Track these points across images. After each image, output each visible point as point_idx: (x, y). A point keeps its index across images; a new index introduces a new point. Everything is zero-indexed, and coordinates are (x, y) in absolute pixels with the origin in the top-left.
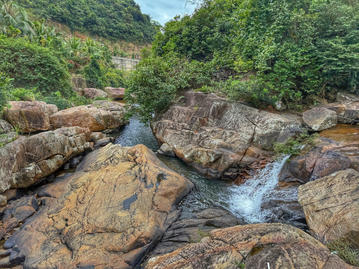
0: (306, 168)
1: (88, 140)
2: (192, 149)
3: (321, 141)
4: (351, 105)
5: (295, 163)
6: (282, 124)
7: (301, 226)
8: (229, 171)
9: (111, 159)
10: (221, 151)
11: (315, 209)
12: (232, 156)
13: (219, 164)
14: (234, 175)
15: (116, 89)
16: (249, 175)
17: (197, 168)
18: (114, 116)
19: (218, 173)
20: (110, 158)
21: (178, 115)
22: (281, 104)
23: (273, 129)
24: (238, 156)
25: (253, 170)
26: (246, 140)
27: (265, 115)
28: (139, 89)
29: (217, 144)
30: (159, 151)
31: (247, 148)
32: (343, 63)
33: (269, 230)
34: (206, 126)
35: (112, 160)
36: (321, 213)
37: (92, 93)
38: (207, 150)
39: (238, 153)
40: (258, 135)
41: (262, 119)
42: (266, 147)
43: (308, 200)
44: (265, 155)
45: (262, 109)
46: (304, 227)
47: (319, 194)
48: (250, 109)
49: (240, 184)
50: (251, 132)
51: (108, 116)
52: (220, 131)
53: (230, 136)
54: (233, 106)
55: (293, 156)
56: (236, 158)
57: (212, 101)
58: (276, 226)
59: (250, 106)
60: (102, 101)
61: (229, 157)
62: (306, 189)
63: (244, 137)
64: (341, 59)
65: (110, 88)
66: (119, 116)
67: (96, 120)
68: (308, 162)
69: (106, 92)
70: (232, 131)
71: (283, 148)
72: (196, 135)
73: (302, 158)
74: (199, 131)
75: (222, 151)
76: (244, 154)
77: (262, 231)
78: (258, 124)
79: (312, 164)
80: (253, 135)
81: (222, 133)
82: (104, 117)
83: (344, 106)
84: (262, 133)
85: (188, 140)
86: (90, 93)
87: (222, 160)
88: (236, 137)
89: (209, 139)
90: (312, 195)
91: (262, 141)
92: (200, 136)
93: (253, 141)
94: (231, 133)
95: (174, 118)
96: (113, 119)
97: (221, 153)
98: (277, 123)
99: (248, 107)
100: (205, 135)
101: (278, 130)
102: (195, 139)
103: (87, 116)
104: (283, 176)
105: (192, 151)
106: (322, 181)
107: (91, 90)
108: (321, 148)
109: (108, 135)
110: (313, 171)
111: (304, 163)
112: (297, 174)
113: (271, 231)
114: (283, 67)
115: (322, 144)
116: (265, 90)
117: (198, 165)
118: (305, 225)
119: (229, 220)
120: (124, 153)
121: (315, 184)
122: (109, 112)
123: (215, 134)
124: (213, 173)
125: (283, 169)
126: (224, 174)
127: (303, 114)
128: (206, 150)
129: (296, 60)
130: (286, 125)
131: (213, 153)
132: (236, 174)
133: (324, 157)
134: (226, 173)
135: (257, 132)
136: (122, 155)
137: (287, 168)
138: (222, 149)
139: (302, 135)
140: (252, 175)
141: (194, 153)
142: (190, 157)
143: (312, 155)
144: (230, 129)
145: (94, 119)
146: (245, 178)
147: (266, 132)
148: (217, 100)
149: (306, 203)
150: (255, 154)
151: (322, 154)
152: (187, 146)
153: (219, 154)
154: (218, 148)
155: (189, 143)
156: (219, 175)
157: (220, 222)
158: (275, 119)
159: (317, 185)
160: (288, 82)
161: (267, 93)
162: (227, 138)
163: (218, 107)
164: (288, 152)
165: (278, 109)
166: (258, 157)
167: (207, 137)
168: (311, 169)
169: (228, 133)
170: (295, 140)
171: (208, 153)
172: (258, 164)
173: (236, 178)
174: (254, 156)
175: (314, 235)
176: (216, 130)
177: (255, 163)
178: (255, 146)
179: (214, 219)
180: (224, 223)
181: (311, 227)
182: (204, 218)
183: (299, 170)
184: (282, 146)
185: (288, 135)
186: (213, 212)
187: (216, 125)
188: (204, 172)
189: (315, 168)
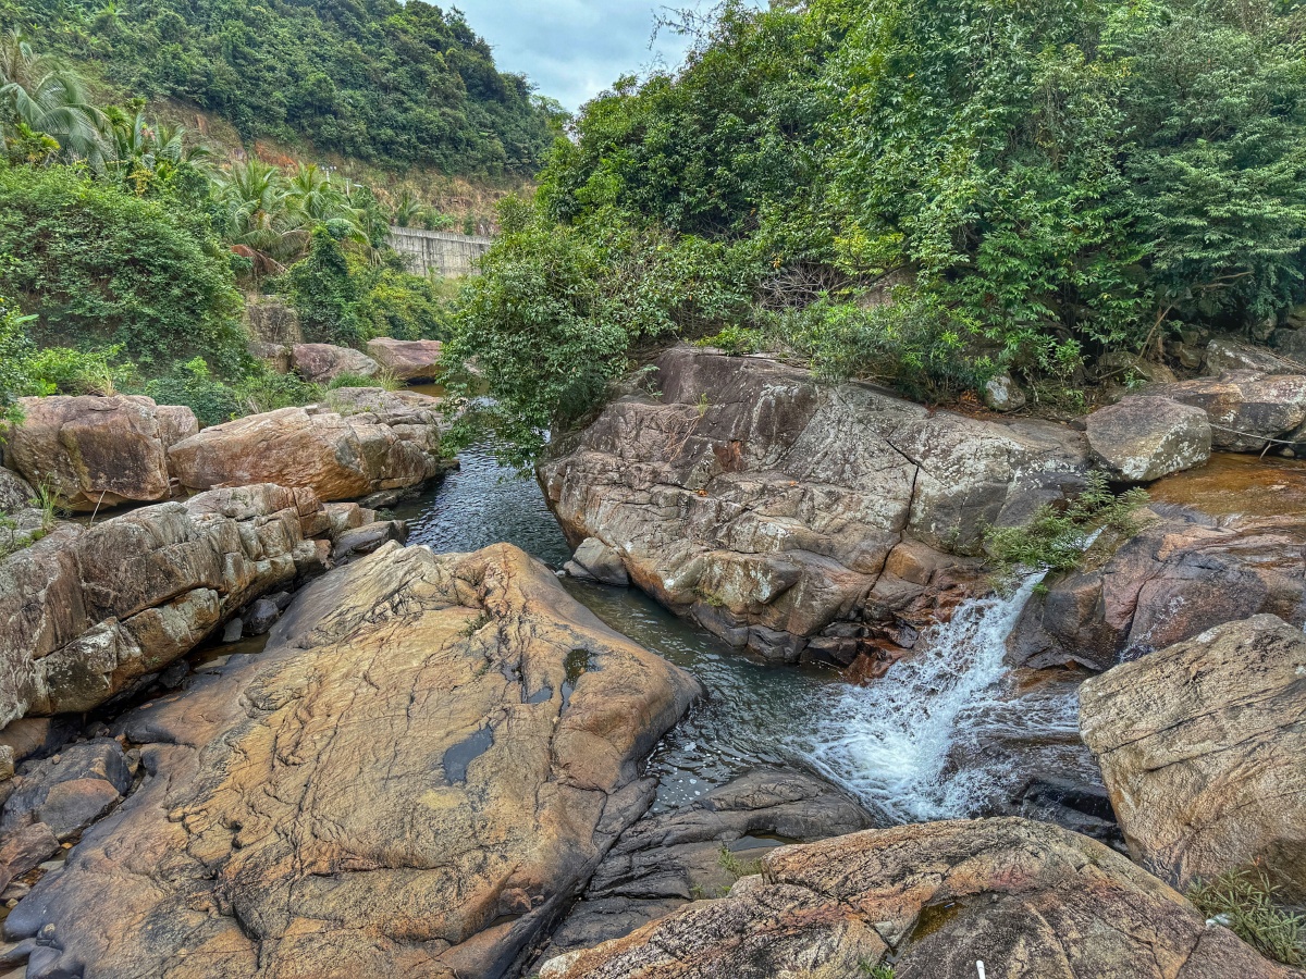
0: (1104, 617)
1: (309, 531)
2: (688, 556)
3: (1155, 516)
4: (1258, 386)
5: (1066, 598)
6: (1012, 460)
8: (827, 632)
9: (397, 598)
10: (795, 562)
11: (1144, 764)
12: (836, 580)
13: (791, 607)
14: (846, 648)
15: (408, 347)
16: (901, 647)
17: (712, 625)
18: (404, 443)
19: (786, 641)
20: (392, 595)
21: (637, 435)
22: (1008, 386)
23: (980, 476)
24: (858, 576)
25: (913, 629)
26: (887, 518)
27: (950, 427)
28: (494, 344)
29: (779, 536)
30: (569, 565)
31: (889, 548)
32: (1227, 236)
33: (978, 841)
34: (740, 472)
35: (401, 602)
36: (1164, 777)
37: (323, 360)
38: (746, 557)
39: (859, 566)
40: (929, 500)
41: (941, 441)
42: (956, 542)
43: (1118, 732)
44: (956, 571)
45: (941, 405)
46: (1104, 833)
47: (1154, 707)
48: (897, 408)
49: (867, 679)
50: (904, 488)
51: (383, 443)
52: (789, 487)
53: (828, 507)
54: (834, 397)
55: (1057, 573)
56: (849, 586)
57: (760, 382)
58: (1005, 827)
59: (895, 395)
60: (359, 389)
61: (827, 581)
62: (1109, 690)
63: (877, 508)
64: (1216, 222)
65: (388, 342)
66: (421, 442)
67: (339, 459)
68: (1110, 593)
69: (372, 355)
70: (833, 488)
71: (1019, 545)
72: (705, 507)
73: (1090, 579)
74: (714, 492)
75: (798, 562)
76: (881, 570)
77: (954, 849)
78: (928, 461)
79: (1126, 601)
80: (911, 502)
81: (798, 497)
82: (367, 446)
83: (1234, 388)
84: (944, 494)
85: (676, 523)
86: (314, 361)
87: (800, 594)
88: (848, 508)
89: (750, 519)
90: (1130, 711)
91: (943, 522)
92: (720, 508)
93: (912, 522)
94: (829, 494)
95: (623, 443)
96: (399, 454)
97: (798, 567)
98: (994, 455)
99: (889, 401)
100: (737, 505)
101: (1000, 481)
102: (702, 519)
103: (304, 447)
105: (691, 564)
106: (1165, 660)
107: (318, 352)
108: (1159, 544)
109: (382, 514)
110: (1129, 626)
111: (1096, 598)
112: (1073, 639)
113: (987, 847)
114: (1011, 252)
115: (1161, 528)
116: (950, 338)
117: (712, 612)
118: (1108, 824)
119: (830, 813)
120: (440, 578)
121: (1141, 671)
122: (384, 427)
123: (771, 500)
124: (769, 643)
125: (1021, 621)
126: (811, 645)
127: (1088, 419)
128: (741, 558)
129: (1058, 228)
130: (1028, 462)
131: (766, 570)
132: (852, 643)
133: (1168, 576)
134: (814, 641)
135: (926, 490)
136: (437, 585)
137: (1038, 618)
138: (798, 555)
139: (1088, 497)
140: (912, 647)
141: (697, 569)
142: (682, 586)
143: (1124, 570)
144: (827, 481)
145: (329, 455)
146: (884, 659)
147: (956, 488)
148: (777, 377)
149: (1110, 743)
150: (920, 570)
151: (1159, 565)
152: (673, 546)
153: (787, 573)
154: (784, 550)
155: (679, 534)
156: (790, 651)
157: (798, 823)
158: (986, 442)
159: (1148, 676)
160: (1030, 308)
161: (957, 348)
162: (817, 512)
163: (779, 401)
164: (1037, 558)
165: (996, 404)
166: (930, 579)
167: (745, 510)
168: (1123, 618)
169: (819, 493)
170: (1062, 516)
171: (749, 570)
172: (931, 604)
173: (854, 657)
174: (916, 575)
175: (1144, 857)
176: (777, 483)
177: (920, 602)
178: (920, 541)
179: (777, 811)
180: (813, 824)
181: (1132, 831)
182: (740, 806)
183: (1081, 625)
184: (1016, 537)
185: (1035, 497)
186: (772, 786)
187: (774, 468)
188: (737, 638)
189: (1137, 614)
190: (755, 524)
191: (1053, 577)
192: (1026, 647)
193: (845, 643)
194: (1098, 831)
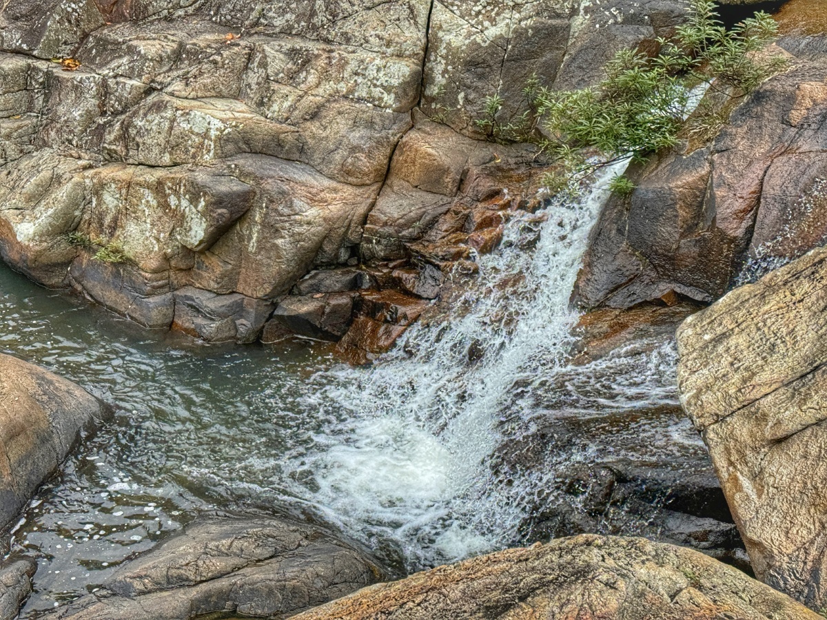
0: (714, 220)
2: (56, 180)
3: (786, 56)
5: (661, 196)
7: (703, 536)
8: (304, 287)
10: (244, 175)
11: (768, 434)
12: (313, 200)
13: (242, 254)
14: (335, 310)
16: (419, 297)
17: (110, 296)
19: (238, 310)
23: (528, 10)
24: (348, 191)
25: (438, 267)
26: (387, 89)
29: (213, 133)
31: (393, 139)
33: (530, 578)
34: (135, 22)
36: (795, 448)
38: (159, 173)
39: (349, 173)
40: (452, 55)
42: (496, 122)
43: (732, 391)
44: (499, 168)
46: (721, 539)
47: (781, 348)
49: (370, 356)
50: (412, 36)
52: (224, 45)
53: (292, 77)
55: (648, 156)
56: (335, 209)
58: (569, 551)
61: (298, 204)
62: (719, 330)
63: (372, 73)
68: (723, 183)
70: (299, 44)
71: (589, 119)
72: (78, 88)
73: (693, 164)
74: (92, 61)
75: (248, 175)
76: (384, 177)
77: (495, 595)
79: (745, 193)
80: (424, 60)
81: (240, 63)
84: (474, 43)
85: (28, 122)
87: (256, 229)
88: (325, 76)
89: (159, 107)
90: (749, 358)
91: (476, 89)
92: (104, 91)
93: (428, 92)
94: (293, 53)
97: (249, 184)
100: (136, 82)
101: (558, 16)
102: (73, 111)
104: (602, 276)
105: (62, 194)
106: (797, 276)
108: (791, 99)
110: (750, 231)
111: (703, 192)
112: (671, 258)
113: (543, 584)
115: (794, 74)
117: (107, 274)
118: (725, 526)
119: (321, 569)
121: (763, 296)
123: (194, 70)
124: (211, 316)
125: (597, 236)
126: (278, 312)
128: (152, 176)
131: (196, 192)
132: (344, 300)
133: (805, 148)
134: (284, 304)
135: (447, 38)
137: (620, 231)
138: (247, 163)
139: (689, 33)
140: (437, 296)
141: (74, 203)
142: (49, 234)
143: (742, 145)
144: (287, 31)
146: (395, 321)
147: (492, 32)
149: (721, 409)
150: (444, 171)
151: (792, 131)
152: (25, 164)
153: (231, 195)
154: (223, 156)
155: (34, 140)
156: (245, 325)
157: (270, 592)
159: (773, 302)
162: (275, 86)
164: (617, 137)
166: (461, 184)
167: (149, 91)
168: (742, 219)
169: (275, 55)
170: (651, 66)
171: (166, 196)
172: (463, 225)
173: (349, 322)
174: (438, 181)
175: (770, 566)
176: (202, 40)
177: (446, 224)
178: (442, 123)
179: (237, 580)
180: (294, 590)
181: (753, 532)
182: (175, 582)
183: (682, 236)
184: (583, 105)
185: (611, 38)
186: (227, 542)
187: (195, 14)
188: (154, 313)
189: (762, 211)
190: (169, 114)
191: (640, 165)
192: (605, 276)
193: (333, 302)
194: (712, 538)
